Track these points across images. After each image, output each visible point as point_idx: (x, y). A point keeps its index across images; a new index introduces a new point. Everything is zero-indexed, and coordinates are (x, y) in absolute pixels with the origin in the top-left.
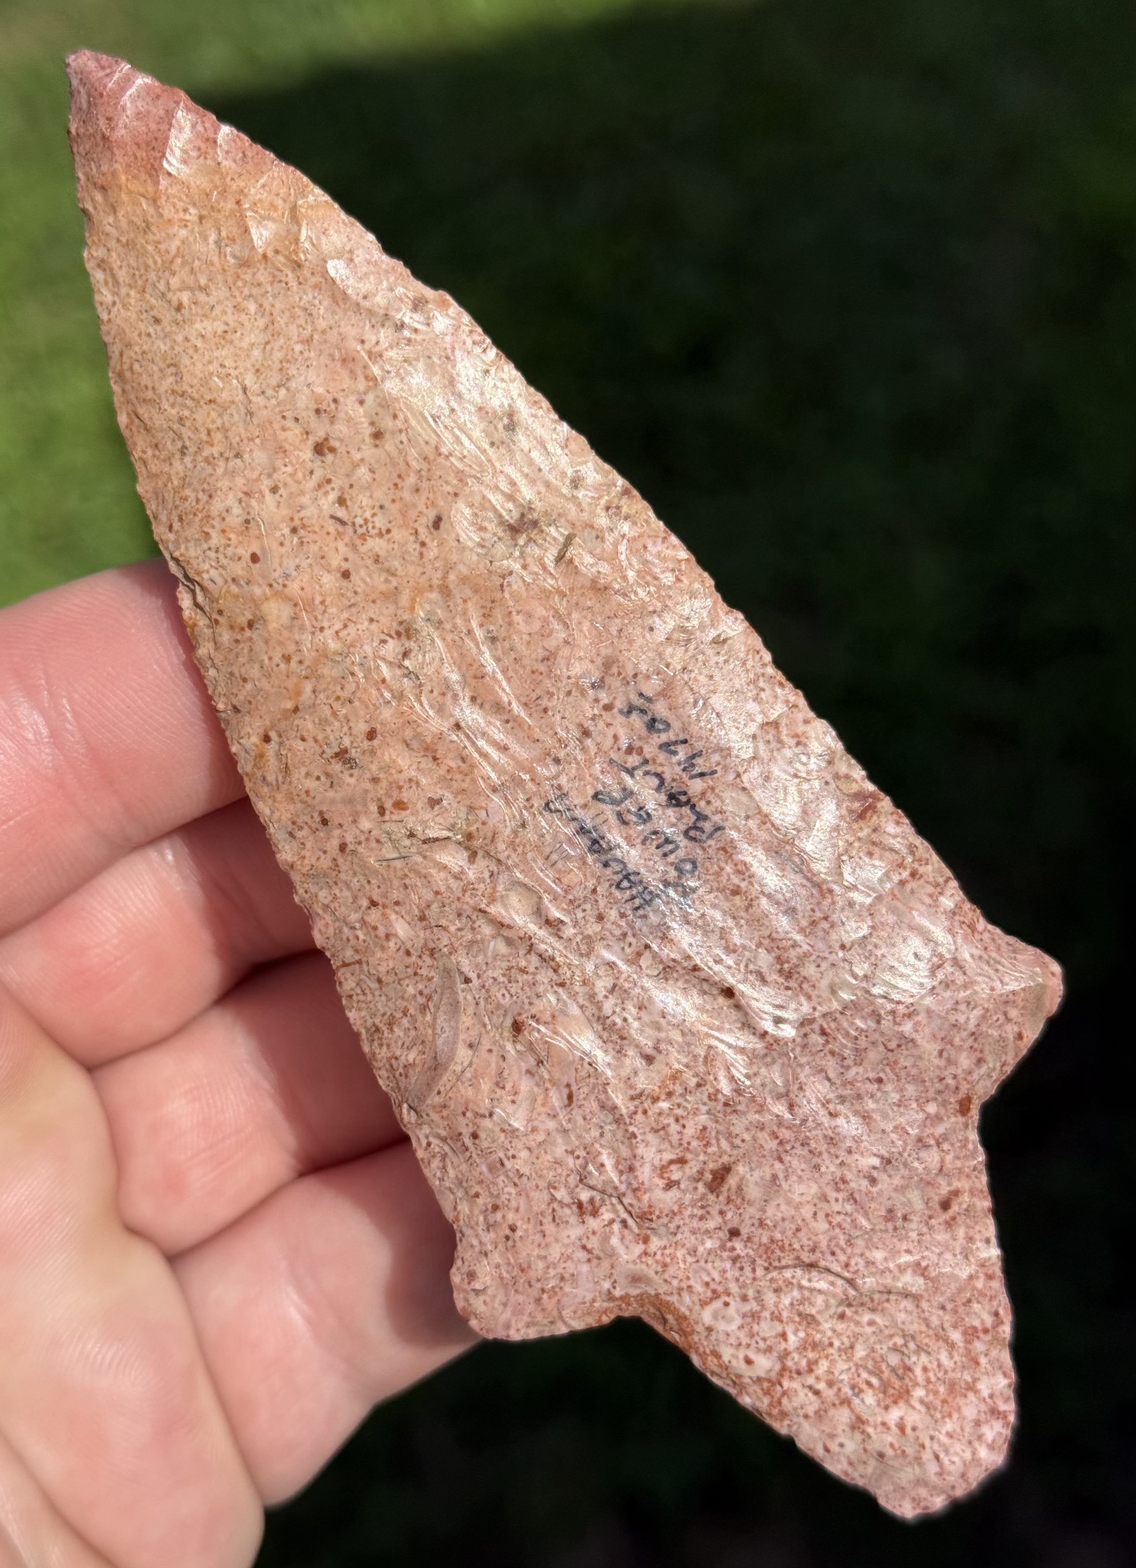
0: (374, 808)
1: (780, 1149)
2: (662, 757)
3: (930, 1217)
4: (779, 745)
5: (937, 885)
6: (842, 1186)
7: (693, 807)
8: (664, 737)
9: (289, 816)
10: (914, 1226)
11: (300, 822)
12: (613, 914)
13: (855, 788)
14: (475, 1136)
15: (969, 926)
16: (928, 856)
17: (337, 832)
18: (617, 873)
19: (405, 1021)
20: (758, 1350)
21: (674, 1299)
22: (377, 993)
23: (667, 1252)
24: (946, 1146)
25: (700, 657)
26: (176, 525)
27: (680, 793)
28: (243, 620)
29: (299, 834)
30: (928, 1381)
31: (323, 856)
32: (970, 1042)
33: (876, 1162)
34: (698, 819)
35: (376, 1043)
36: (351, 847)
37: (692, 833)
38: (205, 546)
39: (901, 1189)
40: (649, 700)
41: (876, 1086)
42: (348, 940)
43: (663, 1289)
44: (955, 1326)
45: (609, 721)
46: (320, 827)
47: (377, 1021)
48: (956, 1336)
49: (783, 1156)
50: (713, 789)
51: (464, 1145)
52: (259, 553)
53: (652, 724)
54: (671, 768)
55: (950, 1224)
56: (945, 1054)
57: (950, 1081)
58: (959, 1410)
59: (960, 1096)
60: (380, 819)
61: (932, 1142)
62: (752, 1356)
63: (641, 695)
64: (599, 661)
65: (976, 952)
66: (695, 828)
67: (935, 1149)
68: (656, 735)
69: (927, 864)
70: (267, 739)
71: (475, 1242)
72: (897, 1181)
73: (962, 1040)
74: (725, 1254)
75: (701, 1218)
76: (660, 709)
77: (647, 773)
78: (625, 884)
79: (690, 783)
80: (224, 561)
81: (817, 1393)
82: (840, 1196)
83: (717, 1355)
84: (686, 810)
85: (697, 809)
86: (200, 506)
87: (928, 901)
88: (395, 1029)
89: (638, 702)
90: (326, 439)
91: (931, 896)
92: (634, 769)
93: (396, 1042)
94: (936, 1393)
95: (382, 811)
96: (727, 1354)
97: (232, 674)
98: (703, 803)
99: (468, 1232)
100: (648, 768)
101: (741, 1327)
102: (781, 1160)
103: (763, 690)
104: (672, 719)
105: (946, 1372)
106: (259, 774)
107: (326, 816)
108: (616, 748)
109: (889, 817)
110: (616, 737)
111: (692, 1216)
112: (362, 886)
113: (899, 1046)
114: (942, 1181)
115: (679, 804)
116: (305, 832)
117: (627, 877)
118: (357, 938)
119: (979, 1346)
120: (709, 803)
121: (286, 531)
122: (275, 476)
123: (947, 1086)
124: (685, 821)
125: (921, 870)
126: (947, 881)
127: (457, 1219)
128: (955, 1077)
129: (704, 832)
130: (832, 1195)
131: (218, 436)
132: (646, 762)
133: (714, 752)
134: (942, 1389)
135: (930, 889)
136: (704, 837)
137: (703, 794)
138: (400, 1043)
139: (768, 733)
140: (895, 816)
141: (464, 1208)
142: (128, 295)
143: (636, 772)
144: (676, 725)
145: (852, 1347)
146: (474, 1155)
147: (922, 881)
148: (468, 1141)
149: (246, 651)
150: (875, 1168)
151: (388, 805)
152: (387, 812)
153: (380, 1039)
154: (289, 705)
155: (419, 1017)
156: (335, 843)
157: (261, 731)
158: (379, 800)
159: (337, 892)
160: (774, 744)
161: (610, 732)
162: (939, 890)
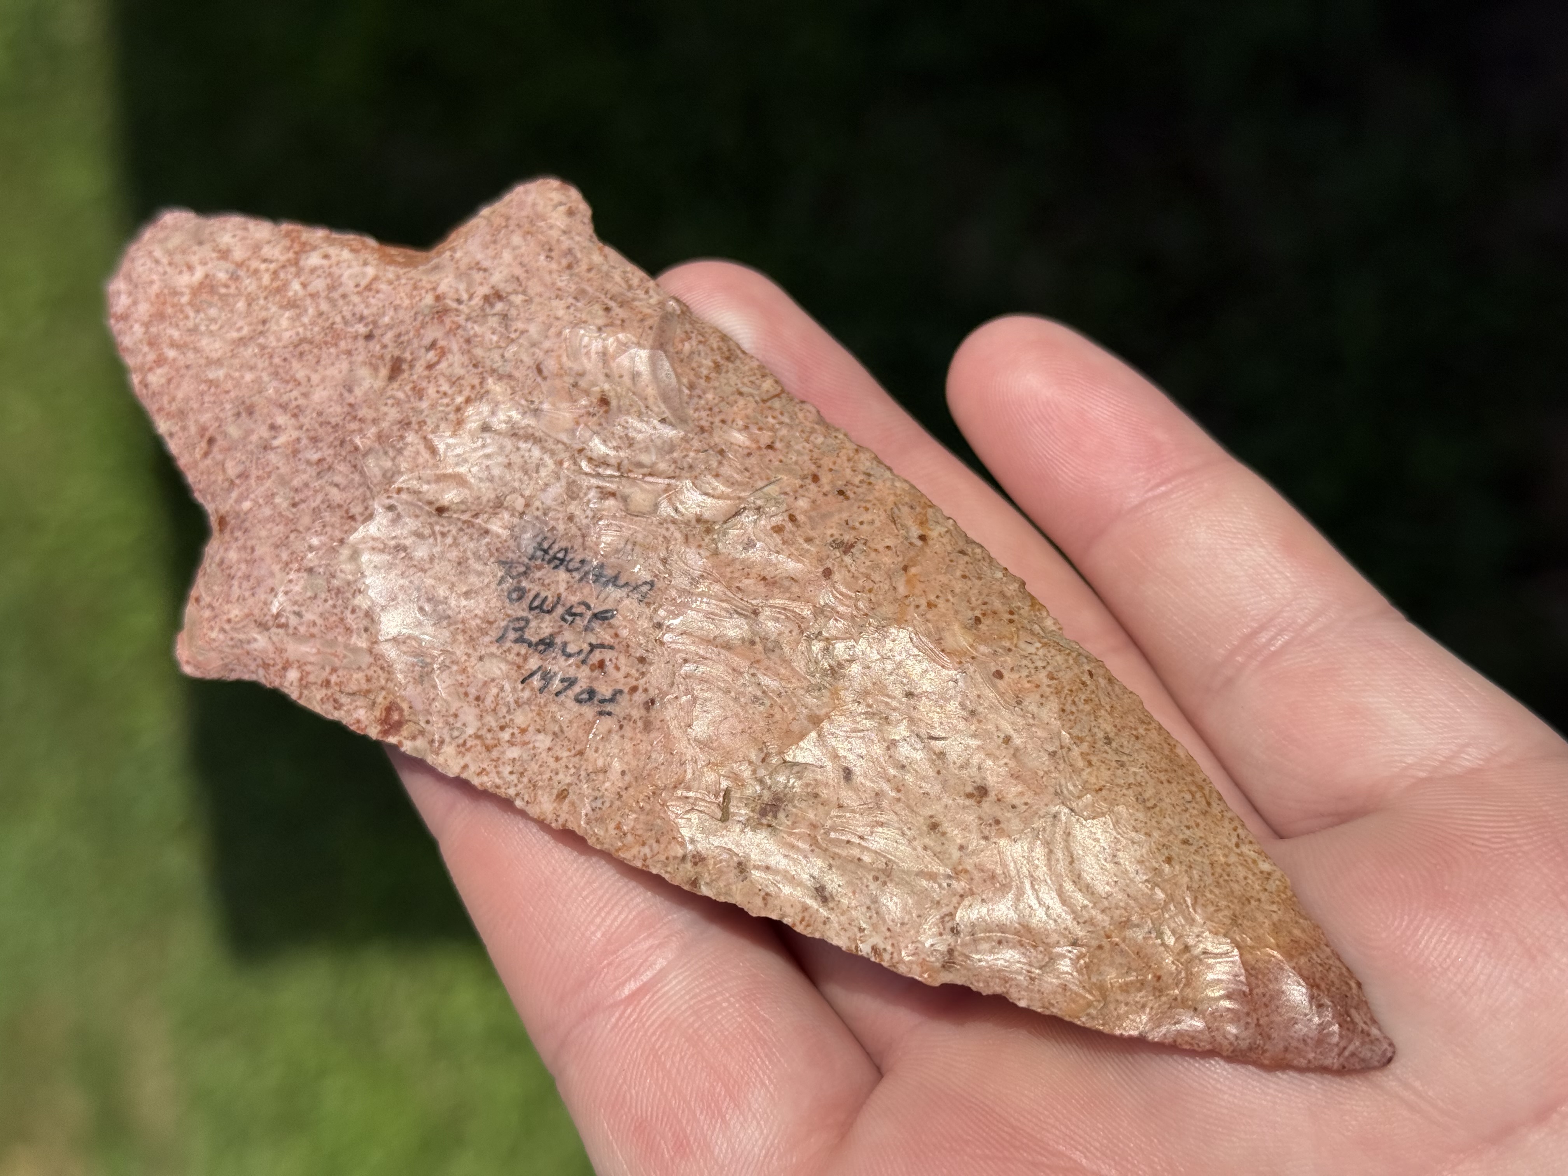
0: (801, 518)
1: (354, 414)
2: (572, 672)
3: (220, 426)
4: (480, 733)
5: (306, 687)
6: (296, 411)
7: (530, 644)
8: (577, 689)
9: (877, 487)
10: (230, 413)
11: (865, 486)
12: (561, 527)
13: (405, 731)
14: (607, 309)
15: (269, 665)
16: (324, 707)
17: (827, 488)
18: (571, 560)
19: (705, 372)
20: (322, 267)
21: (401, 271)
22: (740, 385)
23: (417, 299)
24: (226, 484)
25: (572, 771)
26: (1086, 678)
27: (545, 650)
28: (987, 621)
29: (861, 477)
30: (182, 311)
31: (831, 466)
32: (233, 571)
33: (276, 443)
34: (522, 636)
35: (725, 349)
36: (809, 481)
37: (522, 623)
38: (1049, 668)
39: (248, 433)
40: (601, 713)
41: (297, 499)
42: (782, 414)
43: (413, 273)
44: (174, 360)
45: (629, 679)
46: (843, 489)
47: (731, 365)
48: (171, 353)
49: (350, 410)
50: (519, 667)
51: (615, 301)
52: (997, 681)
53: (591, 693)
54: (560, 667)
55: (203, 430)
56: (249, 551)
57: (238, 534)
58: (152, 304)
59: (229, 528)
60: (791, 512)
61: (237, 481)
62: (325, 262)
63: (609, 714)
64: (658, 724)
65: (254, 645)
66: (521, 629)
67: (233, 478)
68: (585, 686)
69: (322, 700)
70: (923, 538)
71: (577, 238)
72: (254, 438)
73: (239, 569)
74: (370, 319)
75: (399, 335)
76: (589, 711)
77: (580, 652)
78: (560, 555)
79: (540, 663)
80: (1025, 662)
81: (265, 261)
82: (294, 404)
83: (353, 251)
84: (534, 640)
85: (526, 645)
86: (1070, 699)
87: (308, 668)
88: (711, 364)
89: (609, 708)
90: (979, 802)
91: (308, 673)
92: (591, 651)
93: (707, 354)
94: (174, 306)
95: (792, 518)
96: (346, 254)
97: (980, 578)
98: (523, 651)
99: (587, 244)
100: (582, 657)
101: (340, 276)
102: (351, 405)
103: (511, 773)
104: (575, 707)
105: (171, 324)
106: (918, 509)
107: (842, 497)
108: (614, 660)
109: (367, 723)
110: (617, 668)
111: (407, 332)
112: (786, 457)
113: (287, 537)
114: (219, 457)
115: (542, 641)
116: (856, 480)
117: (562, 561)
118: (774, 417)
119: (151, 357)
120: (518, 654)
121: (980, 709)
122: (1012, 751)
123: (240, 528)
124: (533, 630)
125: (324, 691)
126: (301, 694)
127: (600, 249)
128: (236, 539)
129: (514, 629)
130: (301, 401)
131: (1080, 764)
132: (584, 662)
133: (529, 699)
134: (170, 311)
135: (311, 678)
136: (512, 625)
137: (525, 659)
138: (703, 354)
139: (493, 738)
140: (363, 726)
141: (597, 258)
143: (589, 648)
144: (571, 704)
145: (249, 305)
146: (603, 297)
147: (320, 682)
148: (612, 304)
149: (973, 599)
150: (275, 438)
151: (789, 526)
152: (787, 519)
153: (723, 353)
154: (913, 571)
155: (693, 378)
156: (825, 479)
157: (930, 542)
158: (798, 526)
159: (807, 445)
160: (483, 732)
161: (624, 669)
162: (304, 682)
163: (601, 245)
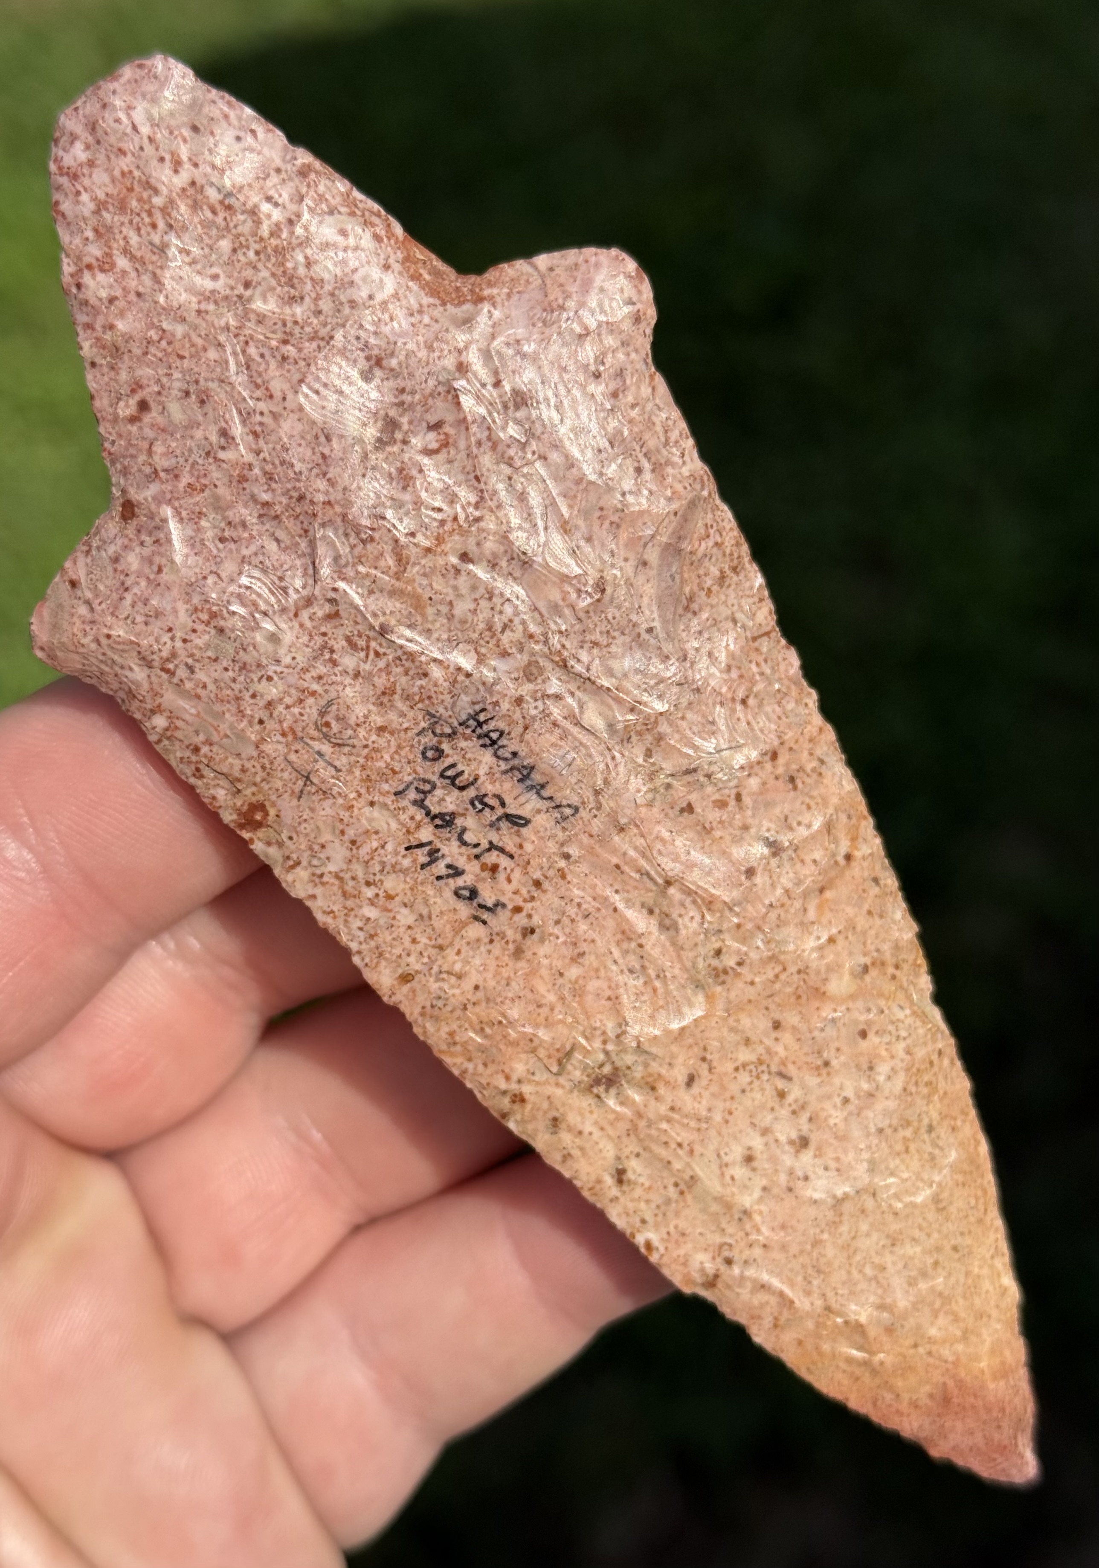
0: (747, 800)
1: (324, 468)
2: (461, 863)
3: (159, 393)
4: (341, 875)
5: (168, 738)
6: (258, 429)
7: (428, 813)
8: (460, 881)
9: (825, 781)
10: (177, 385)
11: (815, 776)
12: (505, 706)
13: (261, 833)
14: (639, 470)
15: (134, 696)
16: (181, 766)
17: (780, 770)
18: (503, 747)
19: (709, 582)
20: (335, 246)
21: (426, 300)
22: (736, 608)
23: (437, 354)
24: (148, 470)
25: (426, 960)
26: (935, 1057)
27: (441, 826)
28: (874, 972)
29: (815, 764)
30: (150, 214)
31: (792, 745)
32: (129, 582)
33: (222, 455)
34: (423, 801)
35: (736, 555)
36: (767, 758)
37: (427, 787)
38: (909, 1041)
39: (193, 424)
40: (476, 918)
41: (227, 534)
42: (766, 661)
43: (438, 312)
44: (124, 272)
45: (516, 897)
46: (795, 774)
47: (735, 578)
48: (122, 262)
49: (321, 461)
50: (408, 832)
51: (649, 460)
52: (860, 1040)
53: (473, 893)
54: (451, 851)
55: (136, 386)
56: (155, 569)
57: (148, 540)
58: (113, 181)
59: (134, 522)
60: (739, 789)
61: (162, 475)
62: (340, 239)
63: (484, 922)
64: (528, 954)
65: (128, 673)
66: (424, 792)
67: (159, 468)
68: (469, 883)
69: (182, 758)
70: (848, 857)
71: (633, 356)
72: (199, 434)
73: (138, 583)
74: (376, 352)
75: (403, 391)
76: (464, 910)
77: (477, 845)
78: (494, 736)
79: (431, 838)
80: (891, 1028)
81: (269, 199)
82: (258, 418)
83: (377, 238)
84: (435, 810)
85: (423, 812)
86: (914, 1080)
87: (179, 723)
88: (717, 573)
89: (485, 916)
90: (798, 1151)
91: (177, 728)
92: (489, 850)
93: (717, 560)
94: (140, 200)
95: (738, 798)
96: (367, 241)
97: (881, 917)
98: (418, 817)
99: (641, 366)
100: (476, 851)
101: (355, 271)
102: (324, 456)
103: (361, 929)
104: (452, 899)
105: (131, 222)
106: (854, 821)
107: (791, 786)
108: (509, 871)
109: (222, 804)
110: (509, 880)
111: (413, 393)
112: (754, 718)
113: (205, 578)
114: (149, 433)
115: (441, 816)
116: (809, 767)
117: (494, 743)
118: (758, 664)
119: (95, 251)
120: (412, 818)
121: (834, 1063)
122: (845, 1113)
123: (150, 534)
124: (436, 799)
125: (188, 753)
126: (159, 741)
127: (652, 377)
128: (142, 544)
129: (416, 788)
130: (268, 420)
131: (899, 1147)
132: (477, 857)
133: (407, 869)
134: (134, 203)
135: (179, 734)
136: (415, 784)
137: (418, 826)
138: (714, 559)
139: (353, 887)
140: (217, 805)
141: (645, 391)
142: (980, 1267)
143: (487, 846)
144: (448, 894)
145: (234, 250)
146: (638, 448)
147: (187, 743)
148: (646, 465)
149: (869, 942)
150: (223, 448)
151: (732, 802)
152: (733, 796)
153: (732, 560)
154: (828, 894)
155: (696, 588)
156: (782, 760)
157: (853, 864)
158: (741, 808)
159: (778, 709)
160: (347, 876)
161: (514, 885)
162: (169, 733)
163: (653, 369)
